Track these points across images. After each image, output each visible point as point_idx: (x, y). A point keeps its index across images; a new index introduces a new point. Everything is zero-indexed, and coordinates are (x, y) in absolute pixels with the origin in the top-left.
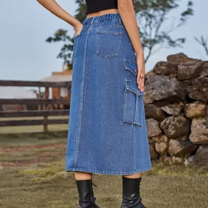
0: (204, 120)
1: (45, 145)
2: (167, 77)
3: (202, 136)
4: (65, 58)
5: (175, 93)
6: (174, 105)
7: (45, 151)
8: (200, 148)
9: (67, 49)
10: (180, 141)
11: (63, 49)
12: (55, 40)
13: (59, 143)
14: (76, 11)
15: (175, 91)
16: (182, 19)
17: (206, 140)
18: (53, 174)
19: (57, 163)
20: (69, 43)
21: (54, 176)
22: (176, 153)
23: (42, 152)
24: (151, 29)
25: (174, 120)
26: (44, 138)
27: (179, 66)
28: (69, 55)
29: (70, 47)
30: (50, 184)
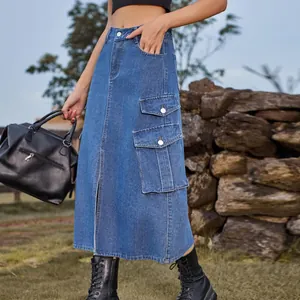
0: (238, 180)
1: (16, 223)
2: (189, 114)
3: (233, 204)
4: (55, 97)
5: (199, 139)
6: (198, 158)
7: (13, 231)
8: (229, 221)
9: (57, 84)
11: (52, 84)
12: (40, 70)
13: (36, 220)
14: (71, 27)
15: (199, 135)
17: (241, 210)
18: (17, 261)
19: (27, 246)
20: (61, 74)
21: (18, 265)
22: (198, 229)
23: (9, 231)
25: (198, 180)
26: (15, 212)
27: (203, 98)
28: (61, 93)
29: (61, 81)
30: (10, 277)
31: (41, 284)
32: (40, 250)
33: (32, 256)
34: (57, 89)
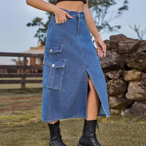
0: (139, 83)
2: (110, 51)
3: (138, 95)
4: (39, 38)
5: (115, 63)
6: (114, 72)
8: (136, 103)
9: (40, 31)
10: (117, 98)
11: (38, 31)
12: (33, 25)
13: (33, 97)
15: (115, 61)
16: (119, 13)
17: (141, 98)
18: (27, 119)
19: (31, 111)
20: (42, 27)
21: (28, 121)
22: (113, 106)
24: (99, 19)
28: (42, 36)
29: (43, 30)
30: (24, 128)
31: (40, 132)
32: (38, 113)
33: (34, 117)
34: (41, 34)
